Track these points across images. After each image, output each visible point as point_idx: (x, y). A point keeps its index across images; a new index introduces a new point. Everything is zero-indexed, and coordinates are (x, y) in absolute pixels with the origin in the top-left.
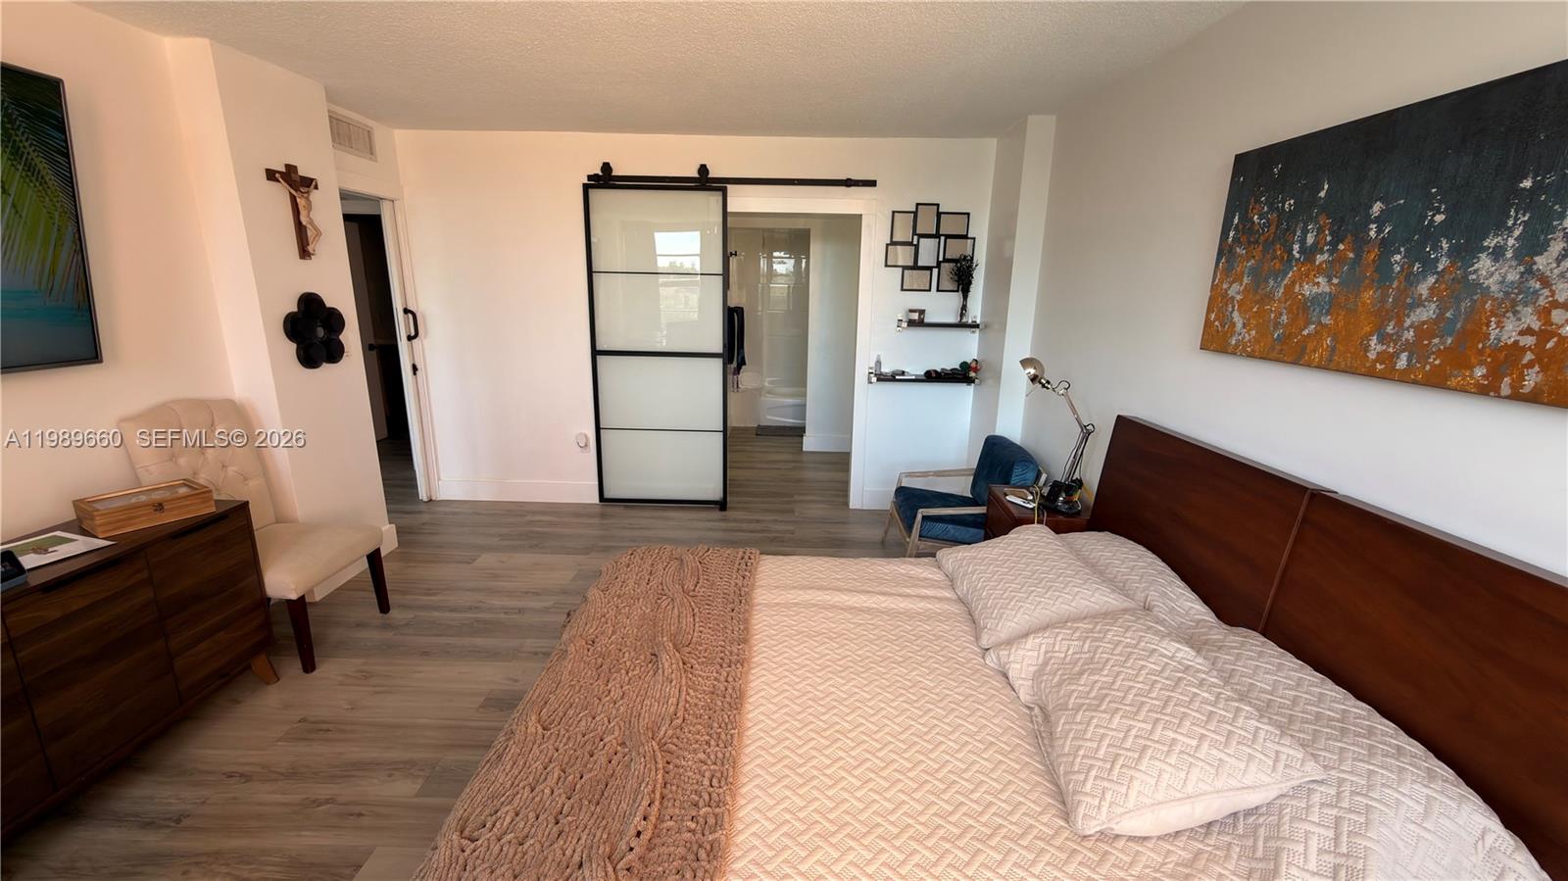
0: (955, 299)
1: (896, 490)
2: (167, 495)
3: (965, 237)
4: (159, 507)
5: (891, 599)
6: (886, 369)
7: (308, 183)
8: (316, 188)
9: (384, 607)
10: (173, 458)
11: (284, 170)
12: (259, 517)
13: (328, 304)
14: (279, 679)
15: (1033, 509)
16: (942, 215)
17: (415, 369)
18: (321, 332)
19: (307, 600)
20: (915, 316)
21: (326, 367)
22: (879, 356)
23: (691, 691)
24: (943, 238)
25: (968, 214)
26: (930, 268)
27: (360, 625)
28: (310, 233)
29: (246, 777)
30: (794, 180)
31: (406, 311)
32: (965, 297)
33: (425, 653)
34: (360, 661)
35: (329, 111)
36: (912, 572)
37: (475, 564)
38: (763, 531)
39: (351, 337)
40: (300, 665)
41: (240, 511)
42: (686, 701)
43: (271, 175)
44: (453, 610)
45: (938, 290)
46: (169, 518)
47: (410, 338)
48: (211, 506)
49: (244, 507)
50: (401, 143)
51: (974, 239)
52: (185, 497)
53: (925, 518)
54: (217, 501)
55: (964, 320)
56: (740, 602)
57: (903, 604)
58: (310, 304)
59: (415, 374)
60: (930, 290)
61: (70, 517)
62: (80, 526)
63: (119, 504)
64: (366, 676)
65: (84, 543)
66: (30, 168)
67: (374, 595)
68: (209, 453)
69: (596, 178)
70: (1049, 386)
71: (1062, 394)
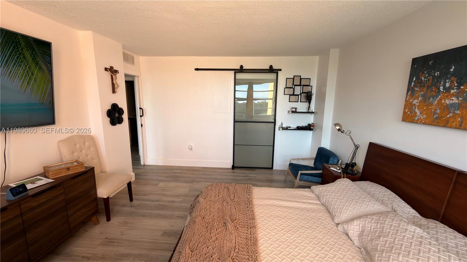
0: (306, 105)
1: (290, 164)
2: (71, 165)
3: (309, 86)
4: (68, 169)
5: (299, 204)
6: (284, 126)
7: (116, 71)
8: (118, 73)
9: (131, 200)
10: (73, 153)
11: (110, 68)
12: (97, 171)
13: (119, 107)
14: (99, 224)
15: (340, 172)
16: (302, 79)
17: (142, 125)
18: (117, 115)
19: (109, 197)
20: (294, 110)
21: (118, 125)
22: (282, 122)
23: (239, 238)
24: (302, 86)
25: (310, 79)
26: (298, 95)
27: (124, 206)
28: (116, 86)
29: (89, 258)
30: (256, 69)
31: (140, 108)
32: (310, 104)
34: (123, 218)
35: (123, 51)
36: (304, 194)
37: (158, 186)
38: (246, 176)
39: (125, 116)
40: (106, 219)
41: (92, 169)
43: (106, 69)
44: (152, 201)
45: (301, 102)
46: (70, 172)
47: (141, 116)
48: (83, 169)
49: (93, 169)
50: (142, 60)
51: (312, 86)
52: (76, 166)
53: (301, 174)
54: (85, 167)
55: (309, 111)
56: (249, 203)
57: (304, 206)
58: (115, 106)
59: (142, 127)
60: (298, 102)
61: (42, 171)
62: (45, 175)
63: (57, 168)
64: (126, 223)
65: (44, 181)
66: (40, 68)
67: (128, 196)
68: (83, 151)
69: (197, 69)
70: (344, 132)
71: (348, 135)
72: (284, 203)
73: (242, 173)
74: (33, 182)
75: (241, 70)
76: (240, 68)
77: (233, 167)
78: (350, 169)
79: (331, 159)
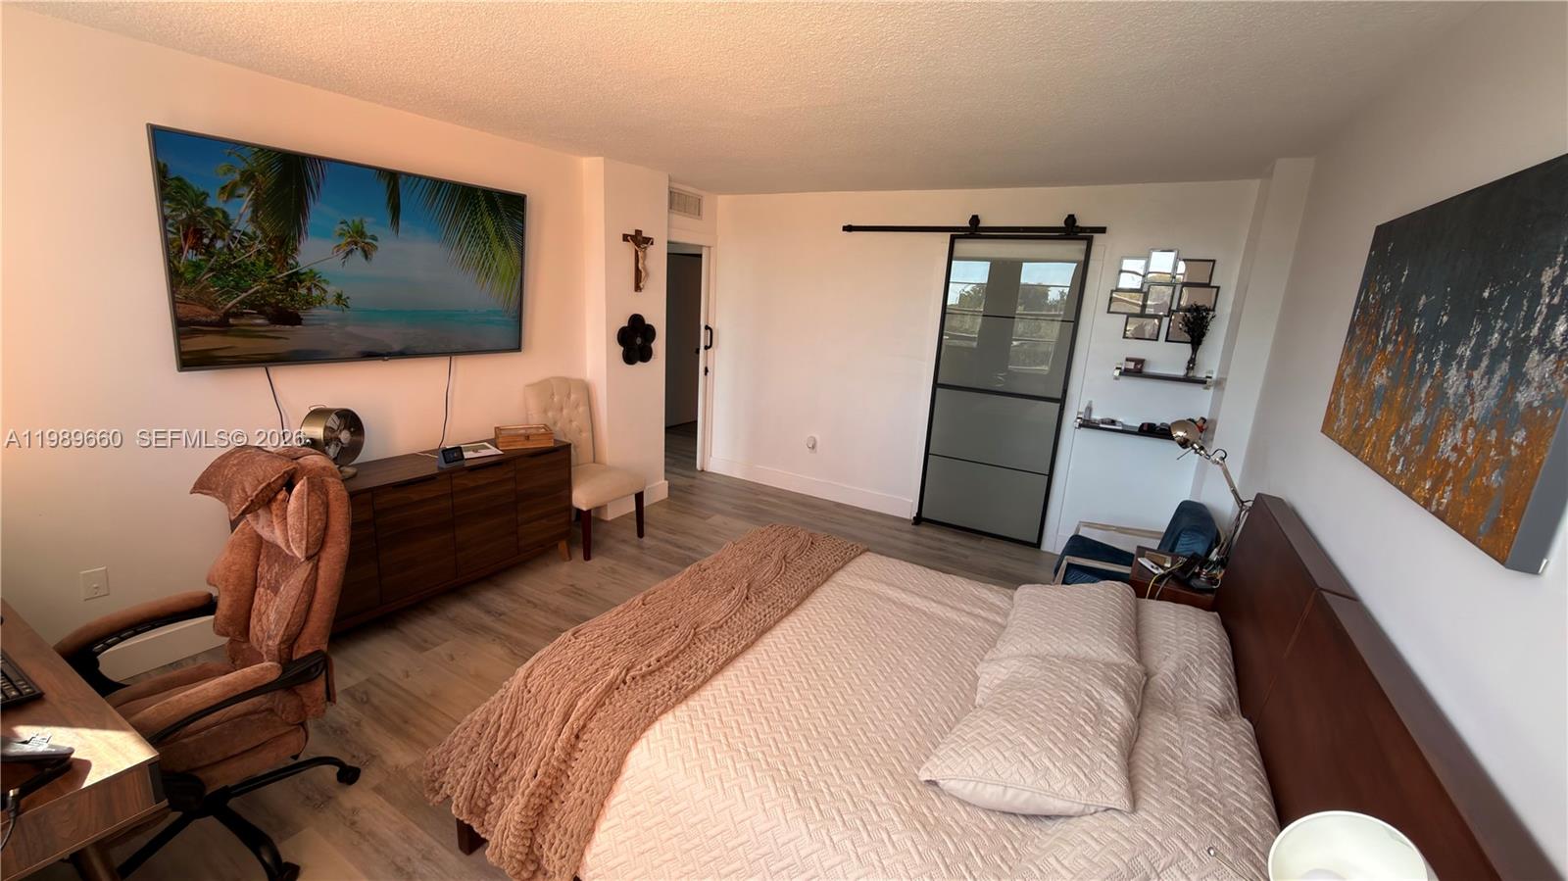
0: (1186, 350)
1: (1072, 537)
2: (533, 431)
3: (1207, 285)
4: (528, 438)
5: (940, 607)
6: (1096, 416)
7: (648, 241)
8: (652, 244)
9: (641, 534)
10: (545, 411)
11: (633, 234)
12: (577, 454)
13: (647, 322)
14: (571, 559)
17: (706, 371)
18: (639, 341)
19: (593, 514)
20: (1131, 366)
21: (639, 364)
22: (1091, 402)
23: (738, 614)
24: (1178, 287)
25: (1213, 262)
26: (1160, 317)
27: (624, 541)
28: (643, 274)
30: (1020, 228)
31: (707, 328)
32: (1195, 350)
33: (650, 569)
34: (614, 562)
35: (669, 187)
36: (985, 596)
37: (709, 521)
38: (940, 549)
40: (582, 555)
41: (566, 448)
42: (731, 618)
43: (625, 238)
44: (679, 547)
45: (1167, 340)
46: (530, 445)
47: (706, 348)
49: (569, 446)
50: (722, 205)
51: (1218, 288)
52: (542, 434)
54: (555, 440)
55: (1191, 374)
58: (636, 321)
59: (706, 374)
60: (1157, 340)
61: (492, 436)
62: (494, 442)
63: (513, 432)
64: (614, 571)
65: (493, 451)
66: (507, 245)
67: (635, 523)
68: (565, 411)
69: (848, 229)
70: (1202, 452)
71: (1218, 463)
72: (904, 596)
73: (932, 538)
74: (475, 450)
75: (975, 230)
76: (968, 225)
77: (919, 520)
78: (1194, 573)
79: (1183, 540)
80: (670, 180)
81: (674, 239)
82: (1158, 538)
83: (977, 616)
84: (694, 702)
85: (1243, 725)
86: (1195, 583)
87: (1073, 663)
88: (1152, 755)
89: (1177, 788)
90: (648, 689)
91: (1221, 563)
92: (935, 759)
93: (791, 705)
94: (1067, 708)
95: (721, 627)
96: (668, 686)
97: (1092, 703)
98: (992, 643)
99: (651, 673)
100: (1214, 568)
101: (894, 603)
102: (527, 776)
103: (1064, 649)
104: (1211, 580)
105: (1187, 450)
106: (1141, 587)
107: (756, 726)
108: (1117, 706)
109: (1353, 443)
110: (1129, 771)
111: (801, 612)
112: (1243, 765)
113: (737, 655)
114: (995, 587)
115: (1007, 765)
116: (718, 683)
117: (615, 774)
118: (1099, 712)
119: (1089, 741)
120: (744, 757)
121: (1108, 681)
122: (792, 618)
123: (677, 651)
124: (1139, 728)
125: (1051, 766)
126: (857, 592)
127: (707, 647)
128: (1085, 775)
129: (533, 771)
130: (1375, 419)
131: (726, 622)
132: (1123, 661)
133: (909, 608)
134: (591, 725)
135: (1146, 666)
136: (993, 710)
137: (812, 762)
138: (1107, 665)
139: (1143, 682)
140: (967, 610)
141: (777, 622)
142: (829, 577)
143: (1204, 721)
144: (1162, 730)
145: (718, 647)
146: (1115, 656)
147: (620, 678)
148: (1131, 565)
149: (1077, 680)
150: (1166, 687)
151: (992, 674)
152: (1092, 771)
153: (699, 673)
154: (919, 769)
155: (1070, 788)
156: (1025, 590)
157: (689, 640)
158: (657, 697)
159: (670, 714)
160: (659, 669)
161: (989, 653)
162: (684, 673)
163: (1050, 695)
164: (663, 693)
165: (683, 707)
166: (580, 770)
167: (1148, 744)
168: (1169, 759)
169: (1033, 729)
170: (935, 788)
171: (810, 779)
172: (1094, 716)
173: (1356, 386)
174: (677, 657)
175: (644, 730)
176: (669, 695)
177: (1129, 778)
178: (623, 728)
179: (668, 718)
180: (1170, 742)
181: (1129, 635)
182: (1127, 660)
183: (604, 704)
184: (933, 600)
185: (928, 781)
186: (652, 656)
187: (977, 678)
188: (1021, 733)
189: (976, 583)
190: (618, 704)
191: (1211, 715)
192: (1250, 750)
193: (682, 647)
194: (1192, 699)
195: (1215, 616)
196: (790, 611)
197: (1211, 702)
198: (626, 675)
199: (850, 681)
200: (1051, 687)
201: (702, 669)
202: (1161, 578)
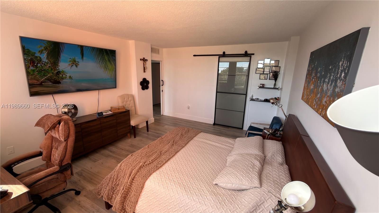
0: (273, 82)
1: (250, 126)
2: (120, 107)
3: (278, 66)
4: (119, 109)
5: (219, 144)
6: (254, 98)
7: (146, 60)
9: (148, 131)
10: (123, 102)
11: (143, 59)
12: (132, 113)
13: (147, 80)
14: (131, 138)
16: (271, 61)
17: (162, 91)
18: (145, 84)
19: (136, 127)
20: (261, 86)
21: (146, 90)
22: (253, 95)
23: (171, 148)
24: (271, 67)
25: (279, 61)
26: (267, 74)
27: (144, 133)
28: (146, 68)
29: (122, 149)
30: (234, 54)
31: (162, 80)
32: (275, 82)
33: (150, 139)
34: (141, 138)
35: (151, 47)
37: (164, 127)
39: (150, 85)
40: (134, 137)
41: (128, 111)
42: (169, 149)
43: (141, 60)
44: (157, 134)
45: (269, 79)
46: (120, 111)
47: (162, 85)
50: (164, 51)
51: (280, 67)
52: (122, 108)
53: (249, 133)
54: (126, 109)
55: (275, 87)
58: (144, 79)
59: (162, 92)
60: (267, 79)
61: (110, 109)
62: (110, 111)
63: (115, 108)
64: (142, 140)
65: (110, 113)
67: (146, 128)
68: (128, 102)
69: (195, 56)
70: (277, 105)
71: (280, 107)
72: (210, 142)
73: (218, 128)
74: (106, 113)
75: (224, 55)
76: (223, 54)
77: (214, 124)
78: (276, 133)
79: (274, 126)
80: (151, 45)
81: (153, 59)
82: (269, 126)
83: (227, 146)
84: (161, 170)
85: (286, 167)
86: (277, 135)
87: (248, 155)
88: (266, 175)
89: (271, 181)
90: (150, 167)
91: (282, 130)
92: (217, 179)
93: (183, 169)
94: (246, 165)
95: (167, 152)
96: (154, 166)
97: (252, 164)
98: (230, 151)
99: (150, 163)
100: (281, 132)
101: (208, 144)
102: (121, 190)
103: (246, 152)
104: (280, 134)
105: (274, 105)
106: (264, 137)
107: (175, 174)
108: (258, 164)
109: (307, 102)
110: (260, 179)
111: (186, 147)
112: (285, 176)
113: (171, 158)
114: (231, 139)
115: (233, 179)
116: (166, 165)
117: (142, 188)
118: (254, 165)
119: (251, 172)
120: (173, 181)
121: (256, 158)
122: (184, 149)
123: (157, 158)
124: (263, 169)
125: (243, 179)
126: (199, 142)
127: (164, 157)
128: (250, 180)
129: (123, 188)
130: (311, 96)
131: (168, 150)
132: (260, 154)
133: (211, 145)
134: (136, 176)
135: (265, 155)
136: (230, 167)
137: (189, 181)
138: (255, 155)
139: (264, 158)
140: (225, 144)
141: (180, 150)
142: (192, 139)
143: (277, 166)
144: (268, 169)
145: (166, 156)
146: (257, 153)
147: (143, 165)
148: (262, 132)
149: (249, 159)
150: (269, 159)
151: (230, 159)
152: (252, 179)
153: (162, 163)
154: (213, 181)
155: (247, 183)
156: (238, 139)
157: (159, 155)
158: (152, 169)
159: (155, 172)
160: (152, 162)
161: (230, 154)
162: (158, 163)
163: (243, 162)
164: (153, 168)
165: (158, 171)
166: (134, 187)
167: (265, 172)
168: (269, 175)
169: (239, 170)
170: (217, 186)
171: (188, 185)
172: (252, 166)
173: (307, 89)
174: (156, 159)
175: (149, 177)
176: (155, 168)
177: (260, 180)
178: (144, 177)
179: (155, 174)
180: (269, 171)
181: (261, 148)
182: (260, 153)
183: (139, 171)
184: (217, 143)
185: (215, 184)
186: (150, 159)
187: (227, 160)
188: (236, 171)
189: (226, 138)
190: (143, 171)
191: (279, 165)
192: (287, 172)
193: (157, 157)
194: (275, 162)
195: (281, 143)
196: (183, 147)
197: (279, 162)
198: (144, 164)
199: (197, 162)
200: (243, 161)
201: (162, 162)
202: (269, 134)
